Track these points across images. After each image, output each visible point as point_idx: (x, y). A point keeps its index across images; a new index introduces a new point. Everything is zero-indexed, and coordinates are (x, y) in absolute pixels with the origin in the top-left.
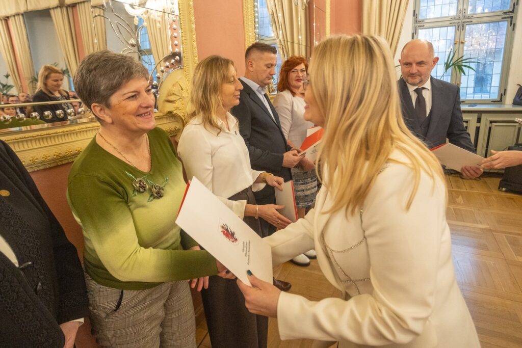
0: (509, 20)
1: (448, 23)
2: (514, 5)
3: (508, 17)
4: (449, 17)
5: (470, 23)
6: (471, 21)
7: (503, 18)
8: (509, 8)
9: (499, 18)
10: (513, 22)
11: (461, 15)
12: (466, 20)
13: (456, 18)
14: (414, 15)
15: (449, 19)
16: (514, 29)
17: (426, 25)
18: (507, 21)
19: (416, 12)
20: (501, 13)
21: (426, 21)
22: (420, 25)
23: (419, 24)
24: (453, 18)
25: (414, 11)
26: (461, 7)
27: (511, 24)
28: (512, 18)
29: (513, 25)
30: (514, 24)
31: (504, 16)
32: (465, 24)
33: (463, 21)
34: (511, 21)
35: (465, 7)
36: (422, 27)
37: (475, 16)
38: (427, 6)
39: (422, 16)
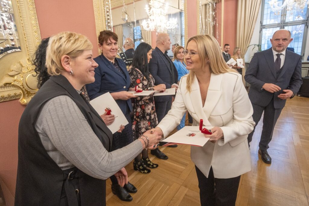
0: (305, 24)
1: (276, 26)
2: (308, 17)
5: (287, 25)
7: (302, 23)
8: (305, 19)
11: (282, 22)
12: (285, 25)
14: (261, 23)
15: (277, 24)
16: (307, 28)
17: (267, 27)
19: (262, 22)
20: (302, 21)
21: (267, 25)
23: (262, 27)
24: (279, 24)
25: (261, 22)
26: (282, 19)
27: (306, 26)
30: (308, 26)
33: (284, 25)
34: (306, 24)
35: (284, 19)
36: (264, 28)
37: (289, 23)
38: (267, 19)
39: (264, 23)
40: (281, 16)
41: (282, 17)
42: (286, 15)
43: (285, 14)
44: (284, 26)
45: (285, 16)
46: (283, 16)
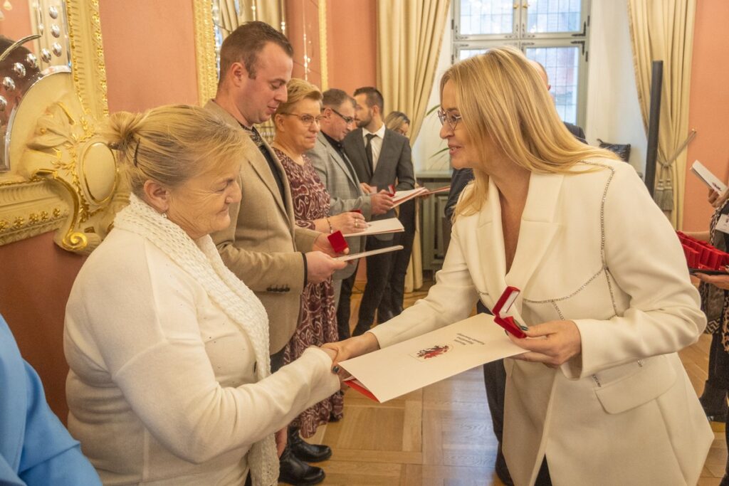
0: (581, 45)
2: (585, 26)
3: (579, 42)
4: (502, 34)
5: (531, 46)
6: (533, 44)
7: (573, 43)
8: (578, 29)
9: (568, 42)
10: (585, 50)
11: (518, 33)
12: (526, 41)
13: (513, 37)
14: (453, 28)
15: (503, 37)
16: (587, 60)
17: (471, 44)
18: (578, 47)
19: (456, 23)
20: (570, 36)
21: (471, 38)
22: (462, 43)
23: (460, 41)
24: (508, 37)
25: (453, 22)
26: (517, 21)
27: (583, 51)
28: (583, 43)
29: (585, 54)
30: (587, 53)
31: (573, 40)
32: (525, 47)
33: (523, 41)
34: (583, 48)
35: (523, 22)
36: (465, 47)
37: (538, 36)
38: (470, 15)
39: (464, 30)
40: (515, 8)
41: (517, 11)
42: (526, 7)
43: (523, 4)
44: (524, 44)
45: (524, 10)
46: (518, 9)
